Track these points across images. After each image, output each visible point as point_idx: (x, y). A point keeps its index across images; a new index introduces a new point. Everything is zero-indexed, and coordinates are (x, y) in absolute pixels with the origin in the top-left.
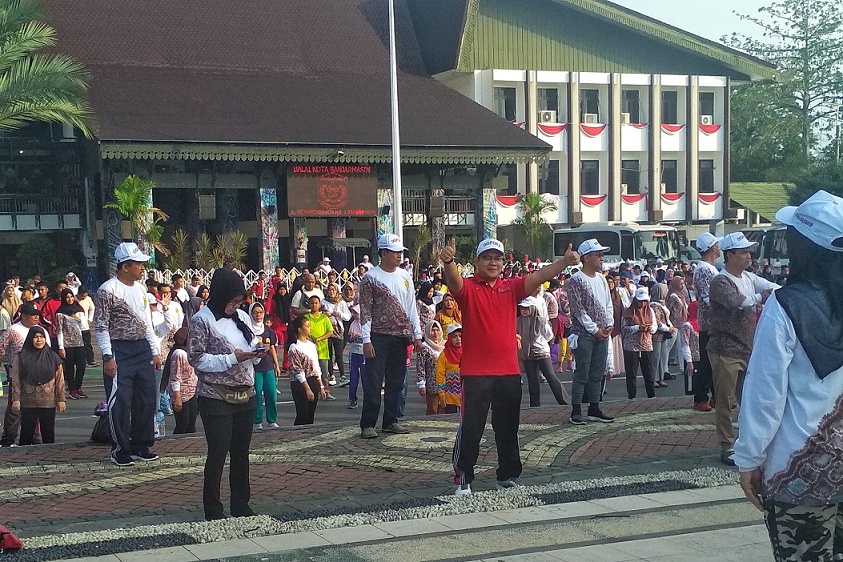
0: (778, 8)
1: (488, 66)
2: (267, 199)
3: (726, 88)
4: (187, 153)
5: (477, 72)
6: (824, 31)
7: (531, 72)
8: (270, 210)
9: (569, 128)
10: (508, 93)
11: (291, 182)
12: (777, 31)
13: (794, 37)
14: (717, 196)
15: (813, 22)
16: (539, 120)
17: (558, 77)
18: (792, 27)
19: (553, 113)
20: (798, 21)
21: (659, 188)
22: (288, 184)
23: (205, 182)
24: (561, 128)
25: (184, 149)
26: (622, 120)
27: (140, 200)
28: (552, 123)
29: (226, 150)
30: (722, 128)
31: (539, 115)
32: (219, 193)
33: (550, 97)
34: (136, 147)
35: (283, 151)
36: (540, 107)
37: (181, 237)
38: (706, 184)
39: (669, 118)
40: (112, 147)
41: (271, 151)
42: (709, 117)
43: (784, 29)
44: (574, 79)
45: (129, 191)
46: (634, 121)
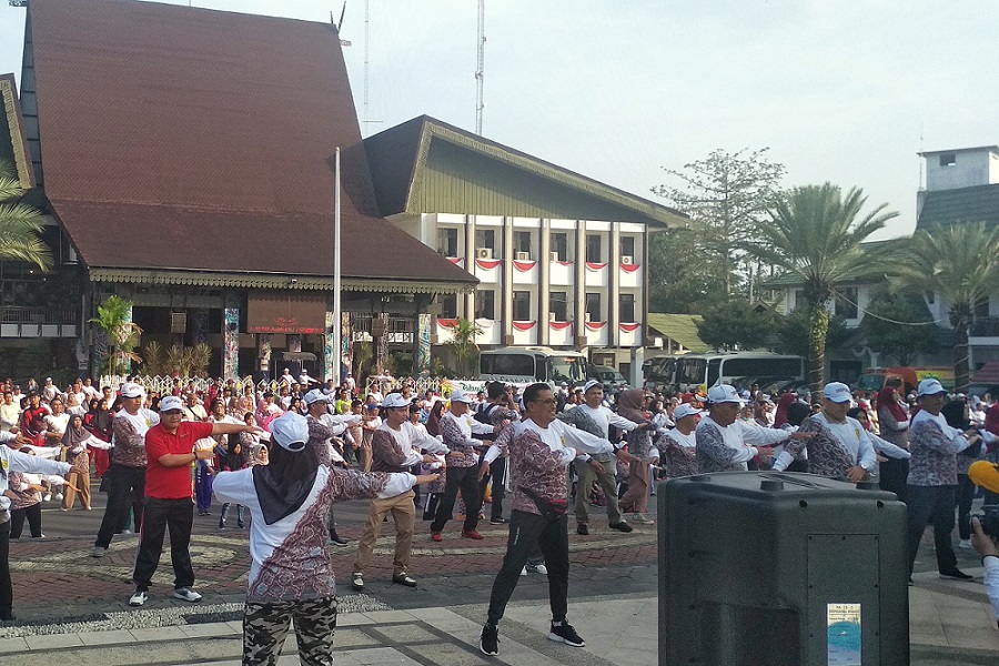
0: (701, 165)
1: (434, 211)
2: (230, 316)
3: (644, 234)
4: (163, 279)
5: (423, 215)
6: (743, 186)
7: (470, 216)
8: (232, 326)
9: (503, 264)
10: (451, 233)
11: (252, 304)
12: (700, 184)
13: (715, 190)
14: (636, 326)
15: (731, 178)
16: (476, 256)
17: (494, 221)
18: (714, 181)
19: (489, 251)
20: (719, 176)
21: (584, 317)
22: (249, 306)
23: (178, 301)
24: (497, 263)
25: (160, 274)
26: (551, 258)
27: (120, 316)
28: (488, 259)
29: (196, 276)
30: (641, 267)
31: (476, 252)
32: (190, 312)
33: (487, 237)
34: (119, 272)
35: (246, 278)
36: (477, 244)
37: (153, 348)
38: (627, 315)
39: (593, 257)
40: (99, 272)
41: (234, 278)
42: (630, 258)
43: (706, 182)
44: (508, 223)
45: (110, 308)
46: (562, 259)
